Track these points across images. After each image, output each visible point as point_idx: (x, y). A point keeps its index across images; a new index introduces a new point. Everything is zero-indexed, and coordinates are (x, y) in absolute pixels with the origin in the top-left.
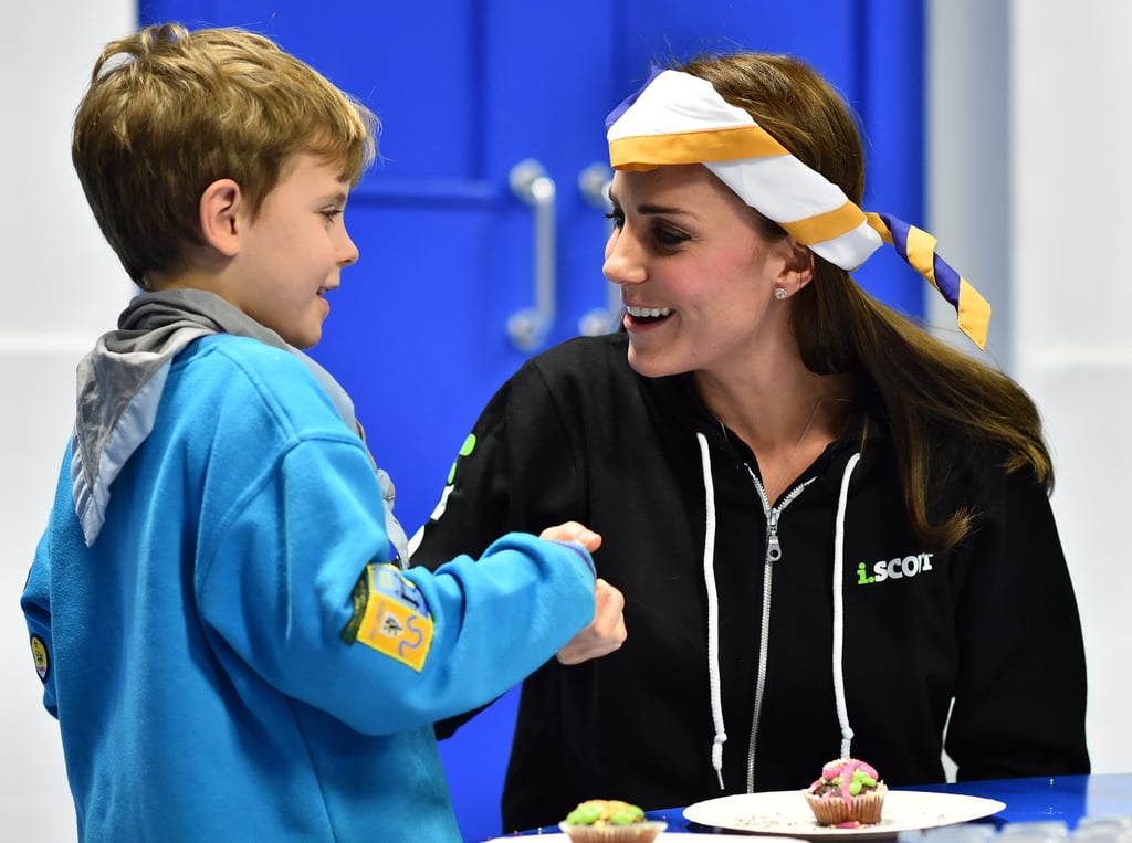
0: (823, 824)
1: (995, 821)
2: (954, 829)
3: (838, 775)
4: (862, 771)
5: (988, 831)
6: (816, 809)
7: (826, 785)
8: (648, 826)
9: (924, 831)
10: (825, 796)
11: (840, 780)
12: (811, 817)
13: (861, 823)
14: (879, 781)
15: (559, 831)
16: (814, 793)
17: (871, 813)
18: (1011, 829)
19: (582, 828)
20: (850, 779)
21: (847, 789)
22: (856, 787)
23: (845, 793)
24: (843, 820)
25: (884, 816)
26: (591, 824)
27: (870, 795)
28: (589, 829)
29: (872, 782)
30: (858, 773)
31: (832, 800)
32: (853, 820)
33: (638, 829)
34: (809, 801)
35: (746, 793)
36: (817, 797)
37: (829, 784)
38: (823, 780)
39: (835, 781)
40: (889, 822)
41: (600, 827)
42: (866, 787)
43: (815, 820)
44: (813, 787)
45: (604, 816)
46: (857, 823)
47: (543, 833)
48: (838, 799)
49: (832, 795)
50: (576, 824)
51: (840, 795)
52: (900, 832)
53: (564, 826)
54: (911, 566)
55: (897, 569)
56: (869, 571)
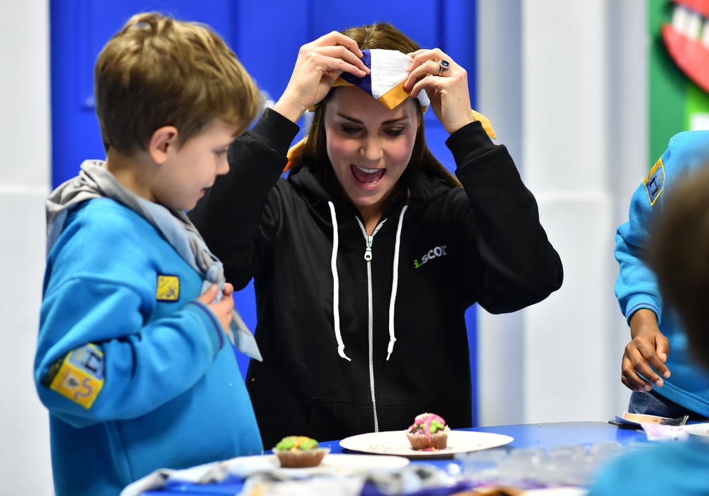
0: (415, 449)
1: (507, 448)
3: (423, 423)
4: (436, 420)
5: (502, 453)
6: (412, 441)
7: (417, 428)
8: (320, 450)
9: (468, 453)
10: (417, 433)
11: (424, 425)
12: (409, 445)
13: (436, 448)
14: (445, 425)
15: (272, 453)
16: (411, 432)
17: (441, 443)
18: (515, 452)
19: (284, 452)
20: (430, 425)
21: (428, 430)
22: (433, 429)
23: (427, 432)
24: (426, 446)
25: (449, 443)
26: (289, 449)
27: (441, 433)
28: (288, 452)
29: (441, 426)
30: (434, 421)
31: (420, 436)
32: (431, 447)
33: (315, 452)
34: (408, 436)
35: (374, 432)
36: (412, 435)
37: (419, 427)
38: (415, 425)
39: (422, 426)
40: (451, 448)
41: (294, 451)
42: (438, 429)
43: (411, 447)
44: (410, 429)
45: (296, 445)
46: (433, 448)
47: (264, 454)
48: (423, 436)
49: (420, 433)
50: (281, 449)
51: (424, 433)
52: (455, 454)
53: (275, 450)
54: (438, 251)
55: (432, 254)
56: (420, 261)
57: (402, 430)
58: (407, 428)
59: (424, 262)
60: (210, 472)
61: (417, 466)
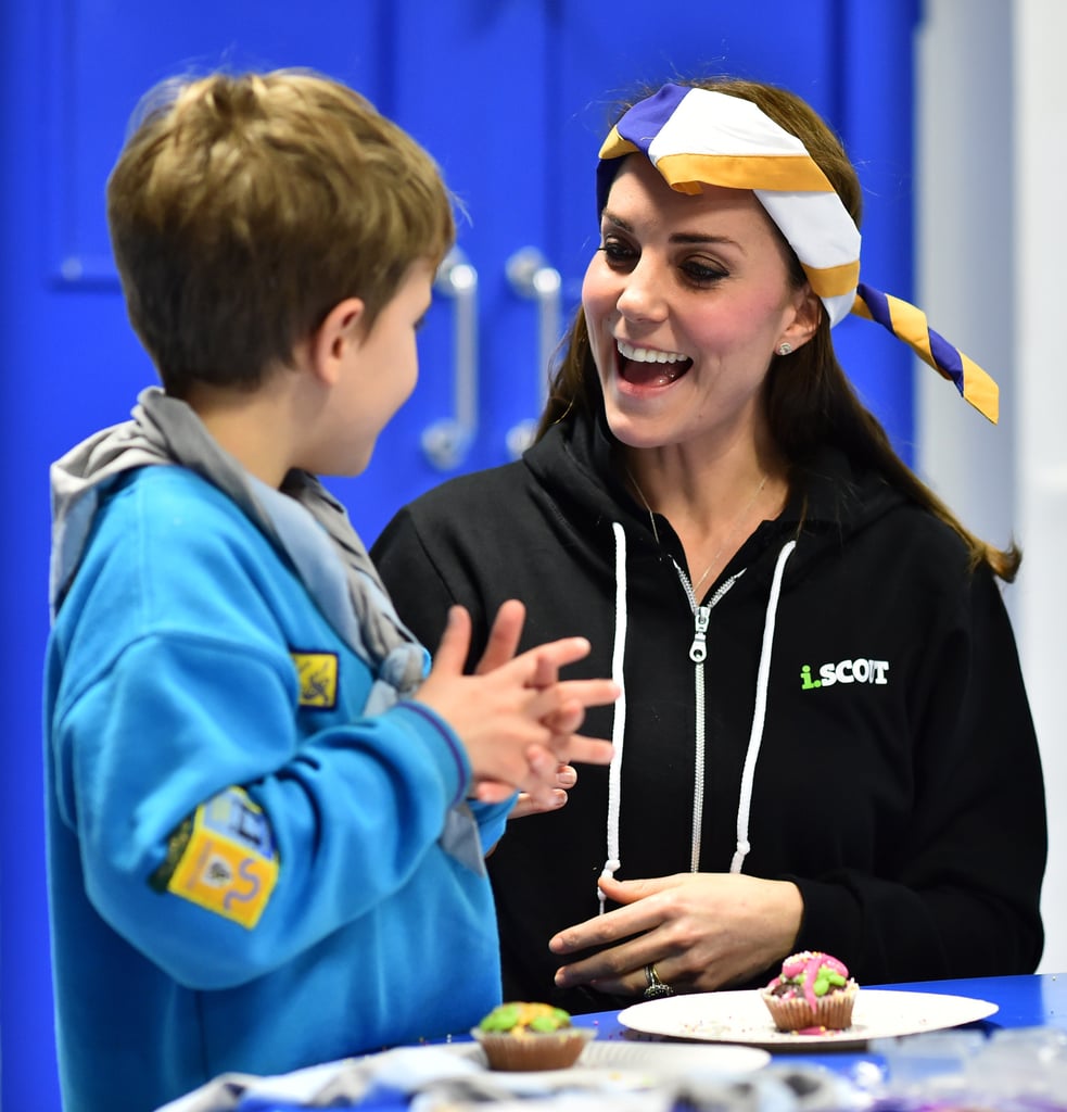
0: (782, 1030)
1: (984, 1027)
2: (936, 1037)
3: (801, 972)
4: (829, 967)
5: (975, 1038)
6: (776, 1012)
7: (787, 984)
8: (574, 1033)
9: (899, 1038)
10: (786, 996)
11: (803, 978)
12: (769, 1021)
13: (828, 1028)
14: (849, 979)
15: (470, 1039)
16: (773, 994)
17: (838, 1017)
18: (1001, 1036)
19: (498, 1036)
20: (815, 977)
21: (811, 988)
22: (822, 986)
23: (808, 994)
24: (807, 1025)
25: (855, 1020)
26: (507, 1030)
27: (838, 996)
28: (506, 1037)
29: (841, 980)
30: (824, 969)
31: (793, 1001)
32: (818, 1025)
33: (564, 1037)
34: (767, 1002)
36: (775, 998)
37: (790, 983)
38: (783, 978)
39: (797, 978)
40: (861, 1028)
41: (519, 1035)
42: (834, 987)
43: (774, 1025)
44: (772, 986)
45: (524, 1021)
46: (823, 1029)
47: (453, 1041)
48: (800, 1001)
49: (794, 995)
50: (491, 1030)
51: (802, 995)
52: (871, 1040)
53: (476, 1033)
54: (862, 670)
55: (848, 672)
56: (816, 676)
57: (756, 989)
58: (765, 985)
59: (825, 683)
60: (335, 1081)
61: (786, 1068)
